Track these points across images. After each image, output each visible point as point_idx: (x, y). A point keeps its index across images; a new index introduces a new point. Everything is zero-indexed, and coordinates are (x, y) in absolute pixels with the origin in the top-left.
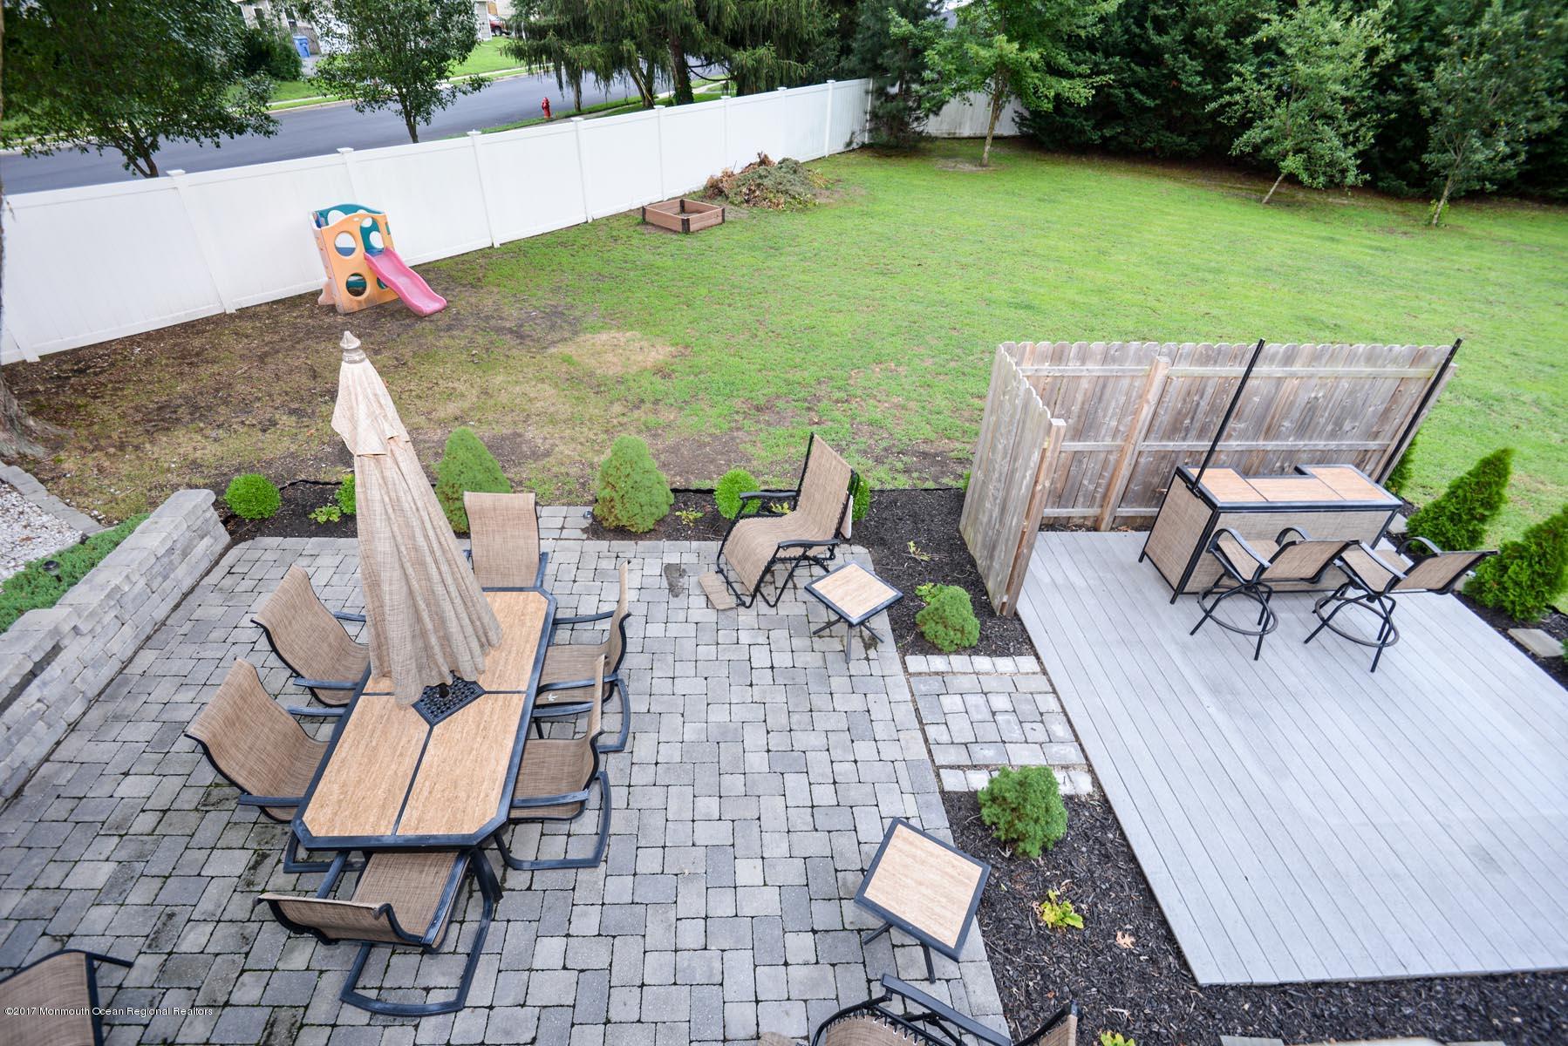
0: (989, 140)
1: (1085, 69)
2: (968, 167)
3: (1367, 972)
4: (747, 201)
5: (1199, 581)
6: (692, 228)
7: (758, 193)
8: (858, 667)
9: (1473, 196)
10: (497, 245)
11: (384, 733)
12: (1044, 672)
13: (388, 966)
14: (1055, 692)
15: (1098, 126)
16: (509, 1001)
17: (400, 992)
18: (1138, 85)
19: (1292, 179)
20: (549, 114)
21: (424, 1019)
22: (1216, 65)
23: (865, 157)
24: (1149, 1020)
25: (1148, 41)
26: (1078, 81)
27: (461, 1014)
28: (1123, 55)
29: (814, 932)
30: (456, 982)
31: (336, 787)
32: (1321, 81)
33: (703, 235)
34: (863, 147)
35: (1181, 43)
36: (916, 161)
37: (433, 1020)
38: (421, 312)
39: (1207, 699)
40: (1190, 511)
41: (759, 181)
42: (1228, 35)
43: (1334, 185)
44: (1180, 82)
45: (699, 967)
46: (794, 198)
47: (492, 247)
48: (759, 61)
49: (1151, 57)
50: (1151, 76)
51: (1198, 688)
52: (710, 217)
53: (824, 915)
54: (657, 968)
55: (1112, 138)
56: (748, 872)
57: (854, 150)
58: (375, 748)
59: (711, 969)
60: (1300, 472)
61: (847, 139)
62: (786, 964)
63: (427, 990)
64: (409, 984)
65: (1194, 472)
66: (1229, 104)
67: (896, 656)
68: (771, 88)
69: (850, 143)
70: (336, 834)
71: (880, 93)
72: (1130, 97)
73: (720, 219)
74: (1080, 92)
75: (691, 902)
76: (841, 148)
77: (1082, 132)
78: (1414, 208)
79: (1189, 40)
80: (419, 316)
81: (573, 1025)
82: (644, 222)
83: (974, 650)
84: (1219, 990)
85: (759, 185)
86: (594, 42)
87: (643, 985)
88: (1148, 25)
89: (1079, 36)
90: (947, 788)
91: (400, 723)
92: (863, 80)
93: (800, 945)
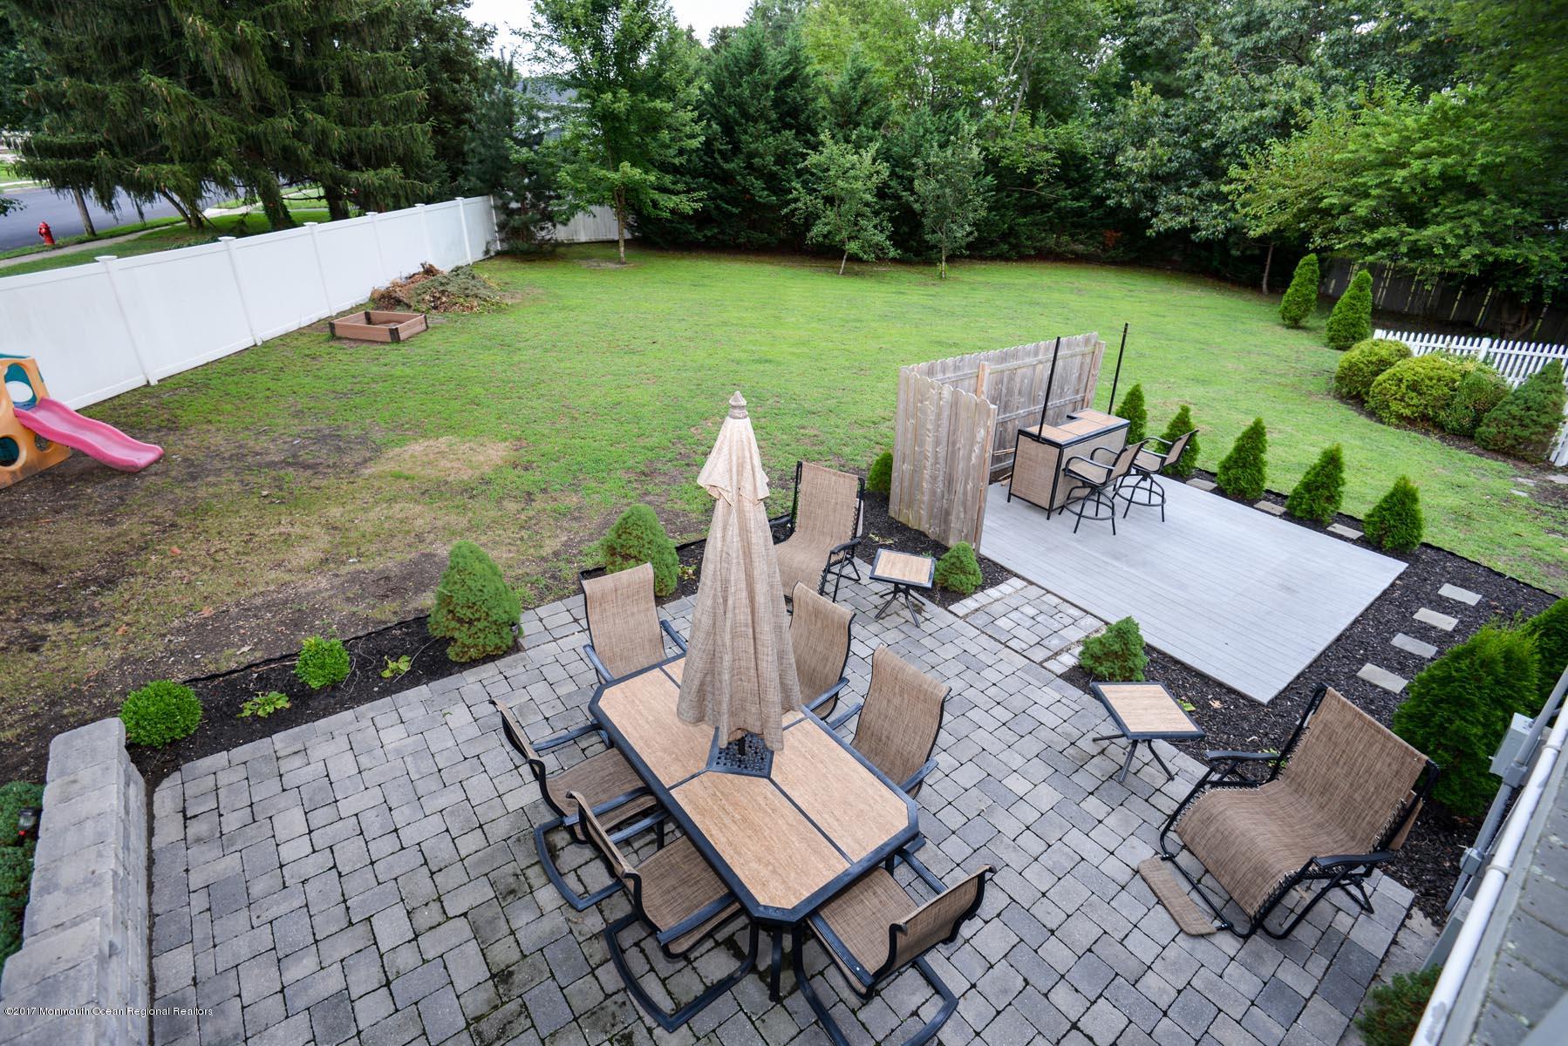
0: (622, 243)
1: (680, 187)
2: (611, 266)
3: (1308, 661)
4: (435, 308)
5: (1060, 499)
6: (403, 336)
7: (444, 299)
8: (926, 627)
9: (953, 259)
10: (153, 382)
11: (735, 804)
12: (1031, 583)
13: (863, 1024)
14: (1048, 592)
15: (698, 229)
16: (979, 972)
17: (898, 1032)
18: (721, 197)
19: (854, 259)
20: (52, 241)
21: (939, 1034)
22: (774, 183)
23: (506, 264)
24: (1266, 735)
25: (720, 168)
26: (682, 196)
27: (960, 1008)
28: (706, 177)
29: (1092, 793)
30: (929, 991)
31: (754, 865)
32: (852, 192)
33: (416, 341)
34: (499, 254)
35: (745, 168)
36: (561, 264)
37: (945, 1028)
38: (134, 466)
39: (1116, 563)
40: (1040, 455)
41: (441, 288)
42: (776, 163)
43: (881, 259)
44: (752, 195)
45: (1059, 857)
46: (485, 300)
47: (148, 385)
48: (387, 180)
49: (726, 178)
50: (729, 192)
51: (1110, 561)
52: (415, 325)
53: (1084, 780)
54: (1038, 878)
55: (714, 237)
56: (1018, 785)
57: (491, 258)
58: (744, 820)
59: (1067, 855)
60: (1072, 418)
61: (484, 248)
62: (1100, 822)
63: (915, 1013)
64: (896, 1022)
65: (1034, 430)
66: (796, 209)
67: (941, 610)
68: (411, 205)
69: (487, 252)
70: (806, 894)
71: (503, 208)
72: (718, 207)
73: (424, 326)
74: (686, 204)
75: (1010, 826)
76: (481, 256)
77: (687, 233)
78: (926, 269)
79: (750, 166)
80: (131, 472)
81: (1036, 951)
82: (334, 337)
83: (983, 588)
84: (1272, 702)
85: (443, 292)
86: (171, 161)
87: (1044, 894)
88: (716, 155)
89: (674, 164)
90: (1059, 672)
91: (738, 791)
92: (485, 197)
93: (1093, 805)
